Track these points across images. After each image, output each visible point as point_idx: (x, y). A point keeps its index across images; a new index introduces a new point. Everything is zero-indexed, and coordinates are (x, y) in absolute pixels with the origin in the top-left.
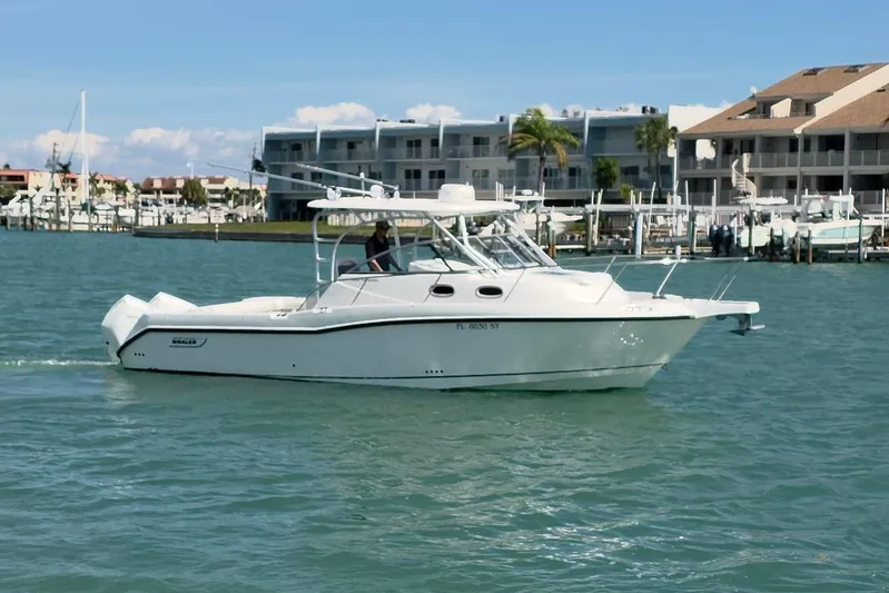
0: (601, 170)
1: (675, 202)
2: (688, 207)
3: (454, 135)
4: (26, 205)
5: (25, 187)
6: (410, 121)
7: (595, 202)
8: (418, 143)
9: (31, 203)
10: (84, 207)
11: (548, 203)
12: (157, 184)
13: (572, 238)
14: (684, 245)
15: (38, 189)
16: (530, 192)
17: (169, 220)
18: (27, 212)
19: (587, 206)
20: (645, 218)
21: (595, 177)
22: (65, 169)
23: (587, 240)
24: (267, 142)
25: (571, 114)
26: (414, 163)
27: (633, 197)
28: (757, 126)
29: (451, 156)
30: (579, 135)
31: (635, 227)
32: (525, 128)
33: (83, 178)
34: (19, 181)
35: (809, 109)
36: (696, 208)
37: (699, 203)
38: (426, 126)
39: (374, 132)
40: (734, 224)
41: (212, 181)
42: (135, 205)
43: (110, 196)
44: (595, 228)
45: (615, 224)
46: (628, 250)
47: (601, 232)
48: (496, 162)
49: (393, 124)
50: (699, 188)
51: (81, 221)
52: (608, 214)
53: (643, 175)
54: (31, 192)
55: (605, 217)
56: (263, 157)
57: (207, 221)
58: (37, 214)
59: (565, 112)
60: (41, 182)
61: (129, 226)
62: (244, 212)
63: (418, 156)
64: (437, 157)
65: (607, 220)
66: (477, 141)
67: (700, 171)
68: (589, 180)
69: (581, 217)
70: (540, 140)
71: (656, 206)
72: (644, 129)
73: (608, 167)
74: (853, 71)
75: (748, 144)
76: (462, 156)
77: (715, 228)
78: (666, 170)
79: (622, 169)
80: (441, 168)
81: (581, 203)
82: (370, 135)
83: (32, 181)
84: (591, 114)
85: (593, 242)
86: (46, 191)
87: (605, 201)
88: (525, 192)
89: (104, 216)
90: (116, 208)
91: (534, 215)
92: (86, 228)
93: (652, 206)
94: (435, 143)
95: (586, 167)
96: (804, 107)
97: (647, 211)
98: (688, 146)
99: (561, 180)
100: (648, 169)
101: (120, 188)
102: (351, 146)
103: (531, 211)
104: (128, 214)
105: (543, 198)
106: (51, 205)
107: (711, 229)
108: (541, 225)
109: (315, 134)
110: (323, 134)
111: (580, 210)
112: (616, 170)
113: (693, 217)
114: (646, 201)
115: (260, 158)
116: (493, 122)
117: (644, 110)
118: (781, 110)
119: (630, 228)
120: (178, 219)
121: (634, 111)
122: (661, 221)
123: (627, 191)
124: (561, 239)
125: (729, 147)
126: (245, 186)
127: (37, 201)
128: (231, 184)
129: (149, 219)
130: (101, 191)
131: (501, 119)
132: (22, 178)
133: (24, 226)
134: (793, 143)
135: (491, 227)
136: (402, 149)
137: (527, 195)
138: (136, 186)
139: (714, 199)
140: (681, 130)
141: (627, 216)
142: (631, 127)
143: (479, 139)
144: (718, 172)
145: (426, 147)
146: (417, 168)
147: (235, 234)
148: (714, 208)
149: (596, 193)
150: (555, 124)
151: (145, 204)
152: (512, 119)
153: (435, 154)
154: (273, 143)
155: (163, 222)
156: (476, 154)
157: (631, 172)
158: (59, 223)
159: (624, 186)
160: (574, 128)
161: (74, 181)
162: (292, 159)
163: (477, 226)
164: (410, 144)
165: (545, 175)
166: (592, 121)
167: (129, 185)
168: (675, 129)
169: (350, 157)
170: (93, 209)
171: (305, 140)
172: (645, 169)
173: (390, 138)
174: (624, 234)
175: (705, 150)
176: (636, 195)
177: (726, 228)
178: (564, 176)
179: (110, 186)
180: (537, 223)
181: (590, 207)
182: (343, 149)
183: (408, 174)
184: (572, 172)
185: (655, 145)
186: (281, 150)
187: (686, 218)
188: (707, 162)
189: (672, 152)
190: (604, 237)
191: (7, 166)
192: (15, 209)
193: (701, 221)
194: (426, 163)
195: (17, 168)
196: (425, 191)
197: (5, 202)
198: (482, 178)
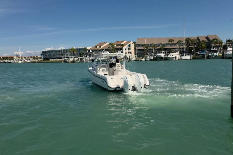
1: (88, 57)
3: (64, 50)
6: (59, 49)
10: (20, 60)
11: (74, 57)
12: (30, 57)
16: (72, 56)
17: (31, 61)
22: (18, 56)
25: (77, 48)
26: (59, 54)
28: (96, 49)
30: (77, 50)
32: (71, 50)
33: (20, 57)
34: (12, 58)
35: (101, 47)
38: (61, 49)
40: (94, 59)
41: (36, 56)
42: (27, 60)
43: (24, 59)
45: (82, 59)
46: (83, 62)
48: (69, 53)
49: (57, 49)
50: (90, 55)
51: (20, 62)
53: (85, 54)
55: (81, 58)
56: (42, 54)
57: (36, 61)
58: (15, 61)
60: (15, 58)
61: (26, 62)
62: (40, 60)
66: (66, 51)
69: (78, 59)
70: (73, 51)
74: (105, 43)
75: (95, 51)
76: (65, 53)
78: (87, 53)
79: (82, 53)
81: (78, 57)
82: (54, 51)
84: (79, 48)
89: (23, 61)
94: (62, 51)
95: (79, 53)
96: (100, 47)
97: (85, 58)
98: (89, 51)
101: (25, 58)
102: (52, 52)
108: (74, 59)
110: (49, 51)
113: (90, 58)
116: (68, 49)
118: (98, 47)
120: (32, 61)
121: (83, 47)
124: (76, 61)
125: (93, 51)
126: (40, 57)
128: (39, 57)
129: (28, 61)
130: (23, 58)
133: (13, 63)
134: (99, 50)
136: (58, 52)
138: (27, 58)
140: (88, 49)
142: (83, 49)
143: (67, 51)
144: (92, 53)
145: (61, 52)
147: (39, 62)
148: (92, 57)
149: (80, 56)
150: (75, 49)
152: (70, 48)
154: (43, 52)
158: (17, 62)
159: (82, 55)
165: (74, 54)
171: (47, 51)
173: (56, 51)
175: (91, 51)
178: (76, 54)
182: (51, 52)
186: (44, 53)
188: (91, 52)
189: (87, 52)
192: (12, 61)
193: (91, 58)
194: (61, 53)
195: (12, 56)
196: (61, 57)
197: (10, 60)
198: (67, 55)
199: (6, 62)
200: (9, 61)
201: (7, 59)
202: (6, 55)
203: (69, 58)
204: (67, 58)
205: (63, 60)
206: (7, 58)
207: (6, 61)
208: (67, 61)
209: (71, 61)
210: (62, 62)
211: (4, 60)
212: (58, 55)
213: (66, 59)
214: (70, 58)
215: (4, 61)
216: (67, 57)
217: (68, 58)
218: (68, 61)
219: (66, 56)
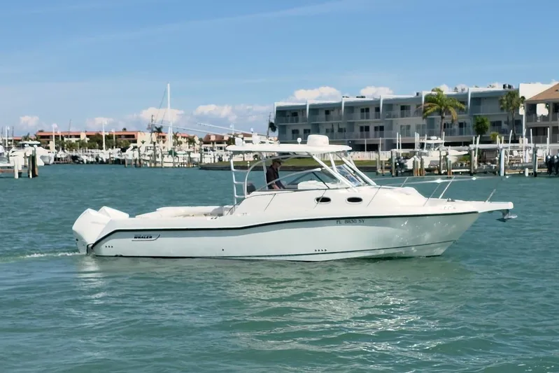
0: (478, 123)
1: (524, 142)
2: (532, 145)
3: (389, 105)
4: (136, 152)
5: (135, 142)
6: (362, 97)
7: (475, 143)
8: (367, 110)
9: (139, 151)
10: (170, 153)
11: (446, 144)
12: (213, 138)
13: (462, 165)
14: (530, 168)
15: (143, 142)
16: (435, 138)
17: (220, 159)
18: (137, 156)
19: (470, 146)
20: (506, 152)
21: (475, 128)
22: (159, 130)
23: (470, 166)
24: (277, 111)
25: (460, 90)
26: (365, 122)
27: (498, 140)
29: (387, 117)
30: (464, 103)
31: (500, 158)
32: (429, 99)
33: (169, 136)
34: (132, 138)
36: (537, 145)
37: (539, 142)
38: (372, 99)
39: (341, 104)
41: (245, 135)
42: (200, 151)
43: (185, 146)
44: (475, 158)
45: (488, 156)
46: (496, 172)
47: (479, 161)
48: (415, 120)
49: (353, 99)
50: (539, 133)
51: (168, 161)
52: (484, 150)
53: (504, 126)
54: (138, 144)
55: (481, 152)
56: (275, 120)
57: (242, 160)
58: (143, 157)
59: (456, 89)
60: (145, 138)
61: (197, 164)
63: (368, 117)
64: (379, 118)
65: (482, 153)
66: (403, 108)
67: (539, 123)
68: (471, 129)
69: (467, 153)
70: (441, 106)
71: (513, 145)
72: (504, 98)
73: (483, 122)
76: (394, 117)
77: (549, 157)
78: (518, 123)
79: (491, 122)
80: (381, 125)
81: (467, 144)
82: (338, 106)
83: (140, 138)
84: (472, 90)
85: (474, 167)
86: (148, 144)
87: (481, 142)
88: (432, 138)
89: (182, 158)
90: (189, 153)
91: (438, 152)
92: (171, 165)
93: (510, 145)
94: (378, 109)
95: (470, 122)
97: (507, 148)
98: (532, 108)
99: (454, 130)
100: (507, 123)
101: (191, 141)
102: (327, 112)
103: (436, 149)
104: (196, 156)
105: (444, 142)
106: (151, 152)
107: (547, 157)
108: (442, 157)
109: (306, 106)
110: (310, 106)
111: (466, 148)
112: (488, 124)
113: (535, 151)
114: (507, 142)
115: (273, 121)
116: (412, 96)
117: (504, 86)
119: (497, 158)
120: (226, 158)
121: (498, 87)
122: (516, 153)
123: (495, 136)
124: (455, 166)
125: (557, 108)
127: (142, 150)
129: (208, 159)
130: (180, 143)
131: (418, 94)
132: (133, 136)
133: (135, 164)
135: (412, 159)
136: (358, 114)
137: (434, 140)
138: (200, 140)
139: (548, 139)
140: (527, 98)
141: (495, 151)
142: (497, 98)
143: (404, 107)
144: (552, 123)
145: (372, 111)
146: (367, 125)
148: (548, 145)
149: (476, 138)
150: (450, 97)
151: (206, 150)
152: (424, 94)
153: (378, 116)
154: (281, 112)
155: (217, 161)
156: (402, 116)
157: (496, 124)
158: (156, 163)
159: (492, 133)
160: (462, 99)
161: (164, 137)
162: (292, 121)
163: (404, 159)
164: (362, 111)
165: (445, 127)
166: (472, 94)
167: (196, 139)
168: (523, 98)
169: (327, 120)
170: (175, 154)
171: (300, 110)
172: (505, 123)
173: (351, 108)
174: (493, 162)
175: (542, 110)
176: (500, 138)
177: (556, 157)
178: (456, 127)
179: (185, 140)
180: (440, 156)
181: (472, 146)
182: (323, 115)
183: (362, 129)
184: (461, 125)
185: (511, 108)
186: (286, 116)
187: (531, 152)
188: (543, 118)
189: (522, 111)
190: (481, 164)
191: (125, 129)
192: (130, 155)
193: (540, 153)
194: (372, 122)
195: (130, 131)
196: (372, 138)
197: (124, 150)
198: (406, 130)
199: (102, 162)
200: (115, 153)
201: (109, 146)
202: (104, 125)
203: (417, 149)
204: (405, 146)
205: (384, 156)
206: (109, 137)
207: (104, 154)
208: (402, 166)
209: (426, 166)
210: (374, 169)
211: (94, 147)
212: (357, 129)
213: (401, 151)
214: (422, 145)
215: (96, 152)
216: (408, 140)
217: (412, 146)
218: (409, 164)
219: (399, 139)
